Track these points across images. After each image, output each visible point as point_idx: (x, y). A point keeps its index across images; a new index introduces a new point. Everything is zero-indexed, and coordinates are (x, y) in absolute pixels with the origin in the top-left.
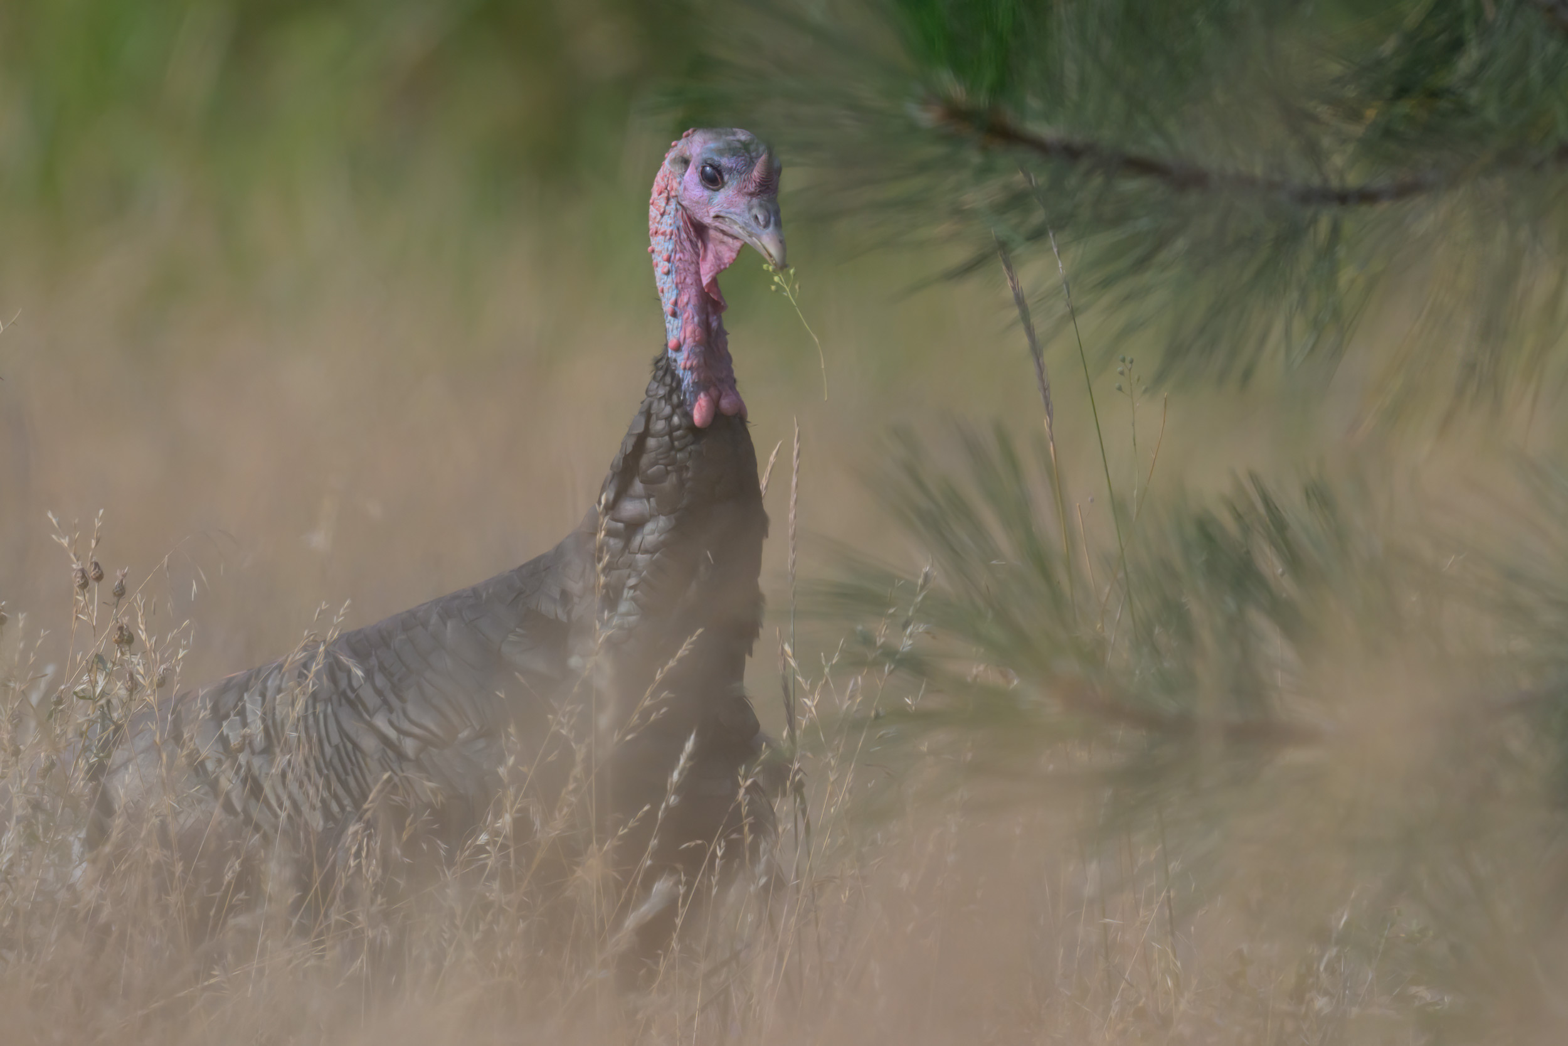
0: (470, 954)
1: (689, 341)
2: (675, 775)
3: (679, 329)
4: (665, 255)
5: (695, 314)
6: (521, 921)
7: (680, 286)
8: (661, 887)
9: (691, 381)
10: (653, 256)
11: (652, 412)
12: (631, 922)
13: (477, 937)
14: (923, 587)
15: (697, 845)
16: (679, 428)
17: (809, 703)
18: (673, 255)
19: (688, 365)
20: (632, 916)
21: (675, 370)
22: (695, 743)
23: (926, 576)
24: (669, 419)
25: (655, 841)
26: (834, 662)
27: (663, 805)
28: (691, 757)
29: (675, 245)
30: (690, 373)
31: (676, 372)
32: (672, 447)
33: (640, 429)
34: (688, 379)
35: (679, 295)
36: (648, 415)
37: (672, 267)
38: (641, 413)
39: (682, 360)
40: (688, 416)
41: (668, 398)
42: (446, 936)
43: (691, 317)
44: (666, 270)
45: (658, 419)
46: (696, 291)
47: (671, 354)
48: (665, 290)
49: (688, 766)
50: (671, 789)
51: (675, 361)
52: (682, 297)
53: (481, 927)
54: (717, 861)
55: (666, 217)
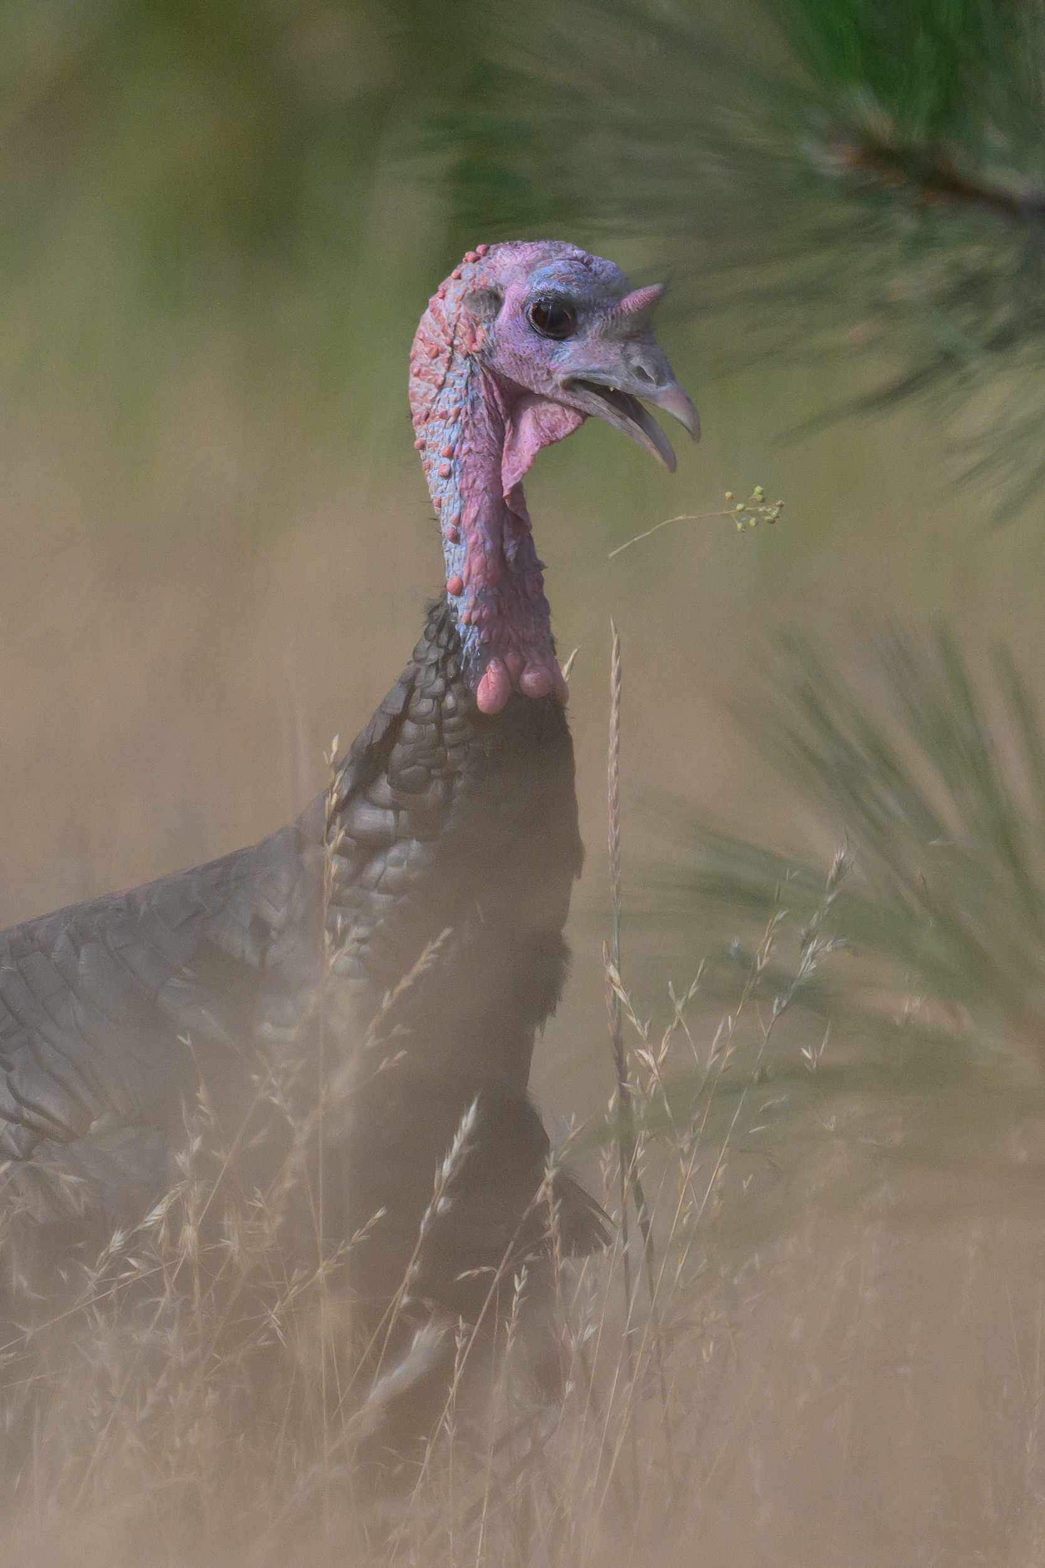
0: (132, 1440)
1: (477, 579)
2: (447, 1166)
3: (462, 561)
4: (444, 448)
5: (488, 538)
6: (210, 1390)
7: (466, 494)
8: (424, 1338)
9: (477, 641)
10: (422, 454)
11: (417, 684)
12: (378, 1392)
13: (145, 1413)
14: (834, 883)
15: (482, 1274)
16: (453, 713)
17: (648, 1057)
18: (457, 446)
19: (475, 616)
20: (381, 1382)
21: (456, 623)
22: (477, 1118)
23: (841, 866)
24: (439, 698)
25: (416, 1268)
26: (691, 994)
27: (428, 1211)
28: (470, 1139)
29: (463, 432)
30: (476, 629)
31: (456, 627)
32: (440, 740)
33: (397, 707)
34: (472, 639)
35: (463, 508)
36: (410, 685)
37: (455, 464)
38: (402, 682)
39: (463, 607)
40: (469, 695)
41: (439, 666)
42: (96, 1413)
43: (480, 541)
44: (445, 470)
45: (423, 695)
46: (491, 501)
47: (451, 600)
48: (444, 502)
49: (466, 1151)
50: (439, 1188)
51: (456, 610)
52: (468, 510)
53: (151, 1398)
54: (516, 1298)
55: (446, 390)
